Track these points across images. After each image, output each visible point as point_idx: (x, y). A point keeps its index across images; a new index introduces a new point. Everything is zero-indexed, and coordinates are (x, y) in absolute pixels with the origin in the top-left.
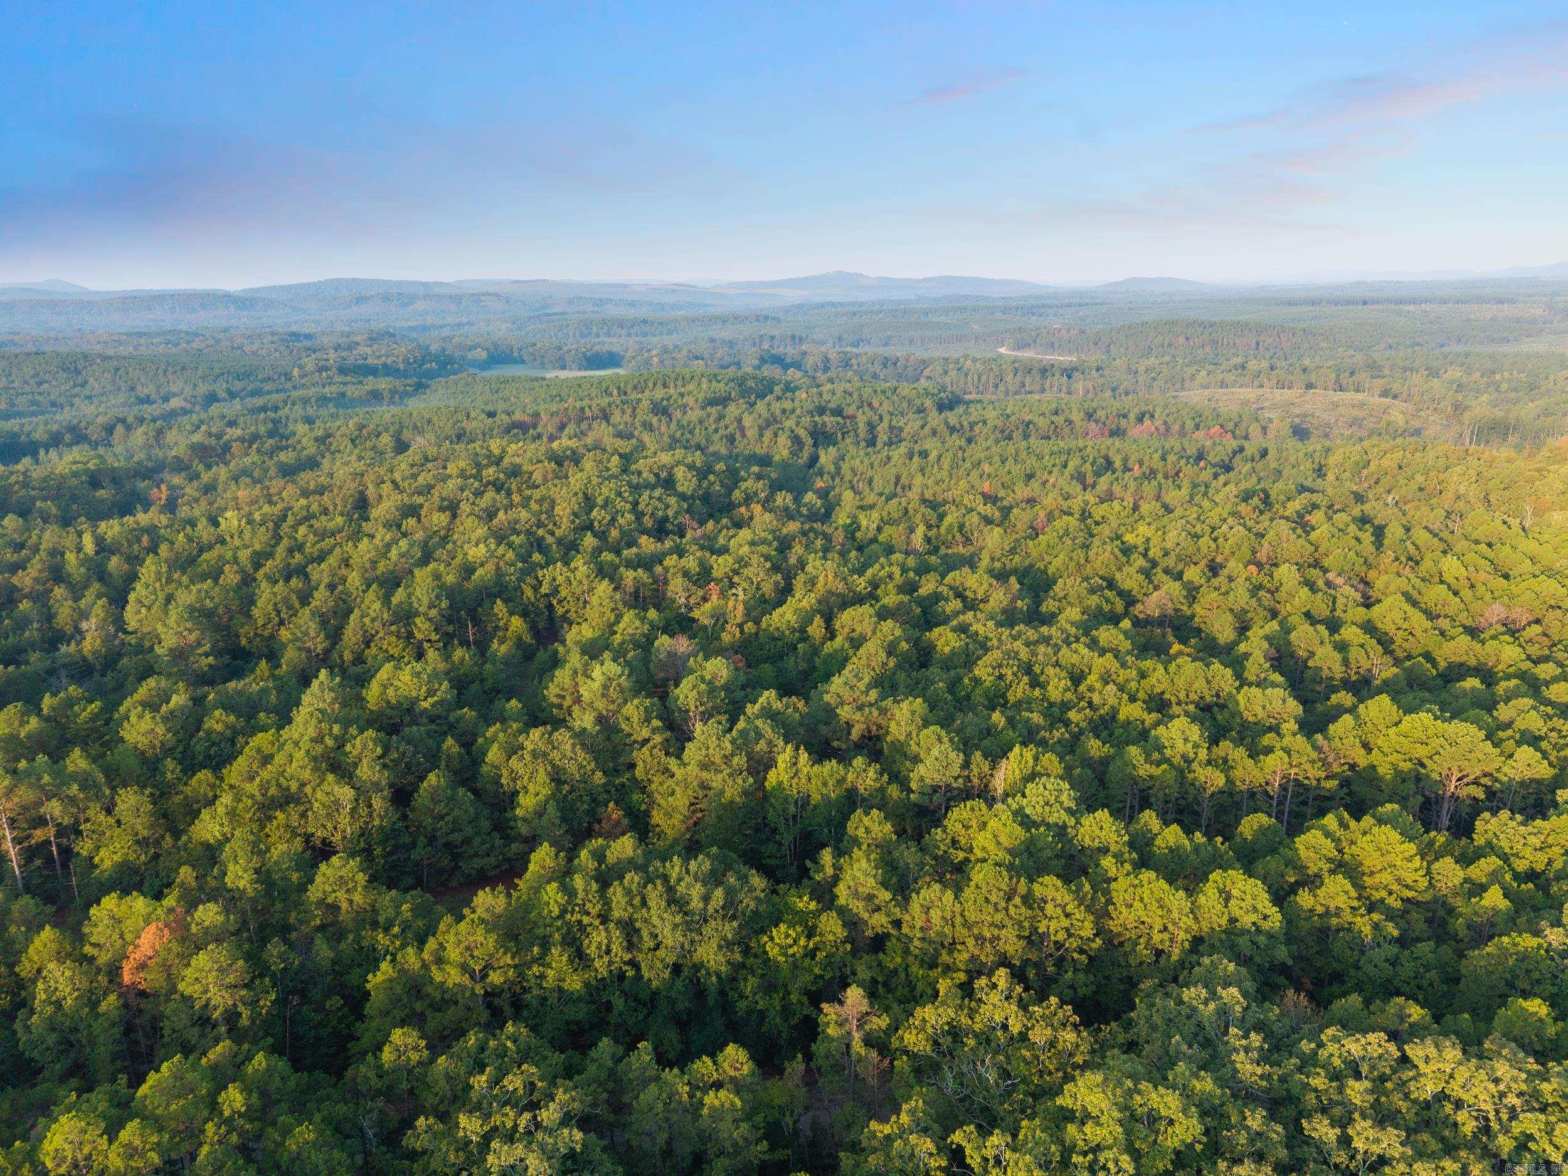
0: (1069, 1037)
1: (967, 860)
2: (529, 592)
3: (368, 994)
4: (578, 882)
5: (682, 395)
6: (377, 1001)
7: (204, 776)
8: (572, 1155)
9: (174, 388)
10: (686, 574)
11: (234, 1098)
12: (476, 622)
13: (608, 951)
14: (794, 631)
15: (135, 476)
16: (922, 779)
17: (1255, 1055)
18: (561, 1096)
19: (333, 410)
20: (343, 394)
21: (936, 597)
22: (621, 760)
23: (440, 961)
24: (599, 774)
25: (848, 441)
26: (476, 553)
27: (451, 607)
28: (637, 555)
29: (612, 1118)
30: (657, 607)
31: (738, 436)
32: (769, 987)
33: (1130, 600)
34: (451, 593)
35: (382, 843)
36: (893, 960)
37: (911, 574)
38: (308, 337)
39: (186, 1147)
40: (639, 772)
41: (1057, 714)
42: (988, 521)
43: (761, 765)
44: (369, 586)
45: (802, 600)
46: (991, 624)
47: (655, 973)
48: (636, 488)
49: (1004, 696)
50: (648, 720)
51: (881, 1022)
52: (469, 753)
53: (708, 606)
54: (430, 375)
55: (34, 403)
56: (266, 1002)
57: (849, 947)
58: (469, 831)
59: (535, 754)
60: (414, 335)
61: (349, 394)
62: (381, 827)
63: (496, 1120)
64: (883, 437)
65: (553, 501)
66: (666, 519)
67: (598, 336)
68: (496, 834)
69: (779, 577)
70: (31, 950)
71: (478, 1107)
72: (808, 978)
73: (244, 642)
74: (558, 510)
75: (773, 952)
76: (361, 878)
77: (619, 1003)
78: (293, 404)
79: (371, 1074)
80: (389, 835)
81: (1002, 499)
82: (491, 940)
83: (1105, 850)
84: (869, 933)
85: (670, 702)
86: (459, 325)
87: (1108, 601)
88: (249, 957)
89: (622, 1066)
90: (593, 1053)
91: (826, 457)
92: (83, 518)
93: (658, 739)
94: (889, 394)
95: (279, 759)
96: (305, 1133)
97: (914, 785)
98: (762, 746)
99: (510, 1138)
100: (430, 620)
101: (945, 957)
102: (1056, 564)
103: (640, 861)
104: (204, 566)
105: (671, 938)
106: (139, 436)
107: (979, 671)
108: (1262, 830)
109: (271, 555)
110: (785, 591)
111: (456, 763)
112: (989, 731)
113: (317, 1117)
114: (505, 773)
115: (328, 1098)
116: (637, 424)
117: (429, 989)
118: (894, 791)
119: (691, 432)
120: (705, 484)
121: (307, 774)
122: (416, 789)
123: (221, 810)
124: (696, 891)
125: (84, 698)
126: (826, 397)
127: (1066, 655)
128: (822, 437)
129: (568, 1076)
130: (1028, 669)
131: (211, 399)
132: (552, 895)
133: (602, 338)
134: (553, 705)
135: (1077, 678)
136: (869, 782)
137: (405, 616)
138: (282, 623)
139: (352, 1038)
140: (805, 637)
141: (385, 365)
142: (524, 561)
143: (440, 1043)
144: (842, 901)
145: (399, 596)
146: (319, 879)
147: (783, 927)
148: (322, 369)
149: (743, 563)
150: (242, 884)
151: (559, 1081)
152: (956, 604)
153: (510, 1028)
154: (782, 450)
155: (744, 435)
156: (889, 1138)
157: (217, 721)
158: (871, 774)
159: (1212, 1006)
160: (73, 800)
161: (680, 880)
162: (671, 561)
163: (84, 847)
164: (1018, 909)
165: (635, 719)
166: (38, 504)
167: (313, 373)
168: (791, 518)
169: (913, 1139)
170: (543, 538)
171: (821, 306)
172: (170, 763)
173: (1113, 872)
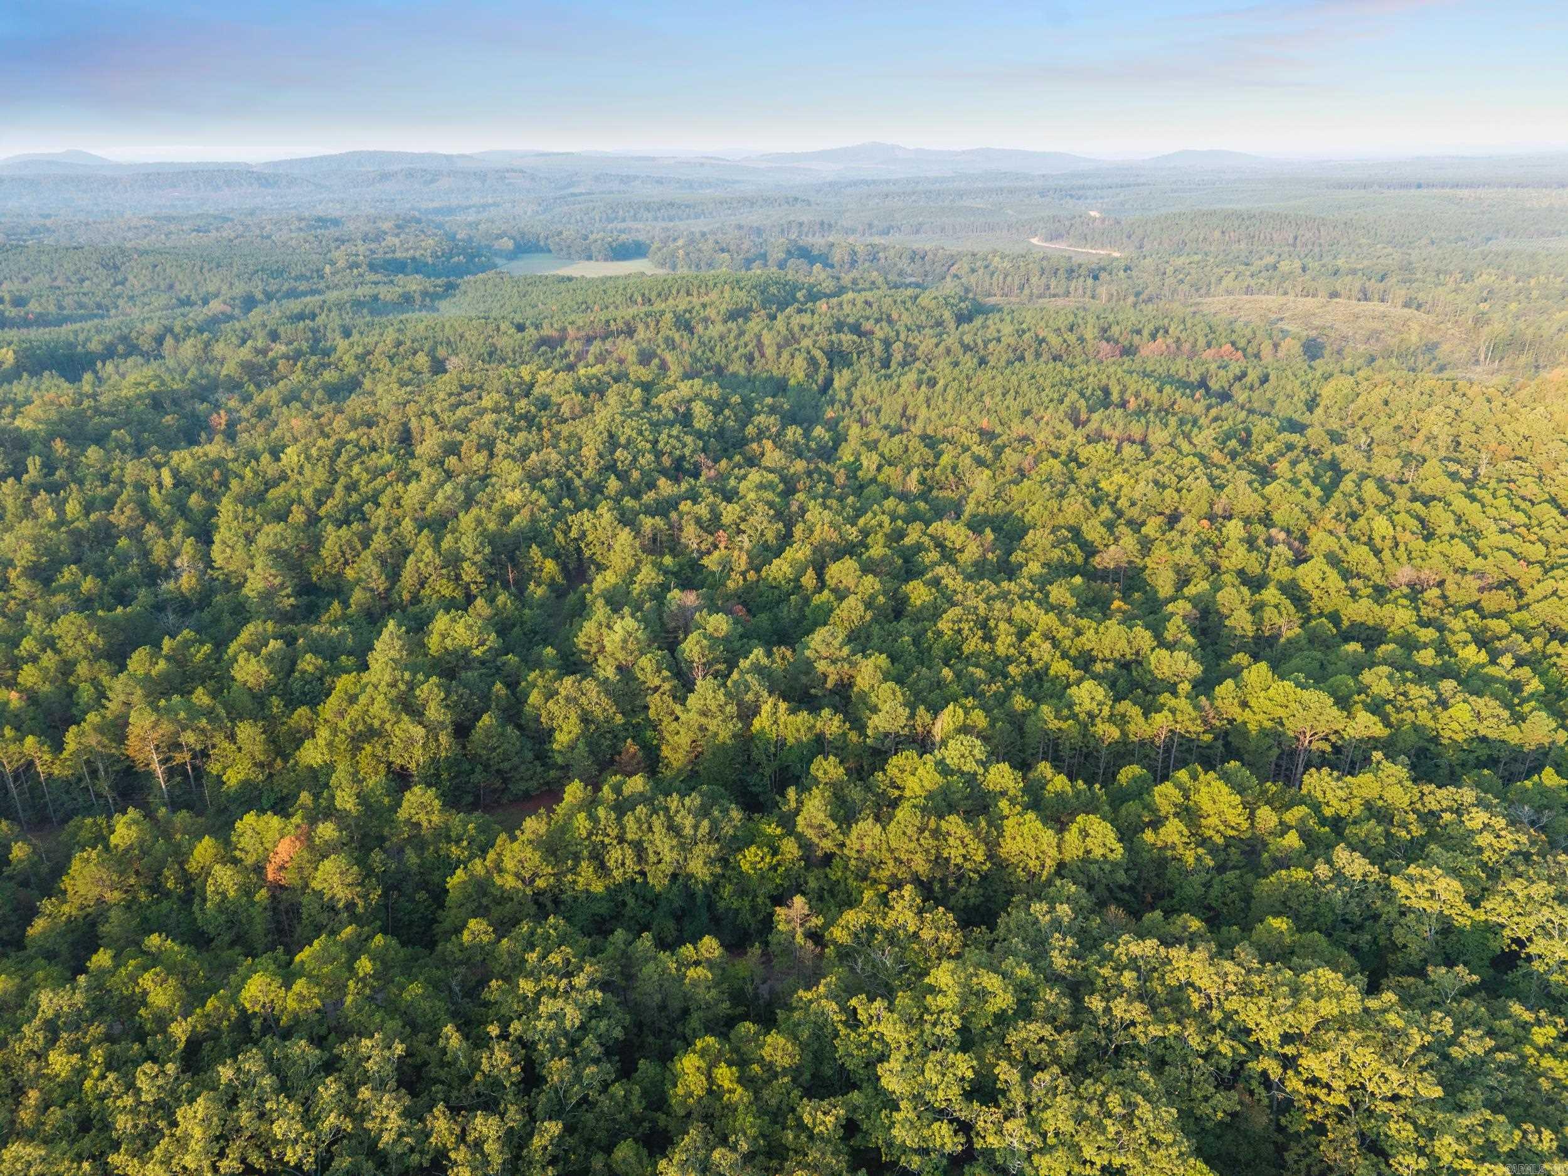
0: (946, 936)
1: (900, 797)
2: (560, 537)
3: (447, 891)
4: (601, 812)
5: (704, 306)
6: (454, 896)
7: (303, 710)
8: (595, 1007)
9: (212, 288)
10: (698, 521)
11: (365, 965)
12: (516, 565)
13: (623, 864)
14: (789, 581)
15: (192, 397)
16: (876, 727)
17: (1067, 952)
18: (588, 968)
19: (368, 319)
20: (375, 298)
21: (919, 548)
22: (637, 702)
23: (500, 870)
24: (619, 716)
25: (863, 361)
26: (514, 497)
27: (493, 553)
28: (655, 500)
29: (624, 983)
30: (673, 552)
31: (757, 355)
32: (743, 891)
33: (1090, 551)
34: (492, 539)
35: (448, 769)
36: (835, 874)
37: (900, 523)
38: (336, 222)
39: (336, 996)
40: (652, 713)
41: (997, 668)
42: (980, 462)
43: (748, 713)
44: (420, 531)
45: (799, 552)
46: (959, 578)
47: (658, 881)
48: (655, 425)
49: (959, 649)
50: (659, 671)
51: (817, 921)
52: (514, 693)
53: (716, 554)
54: (461, 271)
55: (81, 306)
56: (374, 896)
57: (803, 863)
58: (516, 760)
59: (568, 699)
60: (439, 219)
61: (381, 296)
62: (447, 758)
63: (544, 983)
64: (897, 357)
65: (580, 439)
66: (682, 458)
67: (624, 220)
68: (537, 763)
69: (780, 525)
70: (196, 852)
71: (531, 974)
72: (770, 886)
73: (315, 579)
74: (585, 451)
75: (745, 867)
76: (437, 803)
77: (631, 902)
78: (330, 310)
79: (456, 950)
80: (452, 763)
81: (1000, 435)
82: (537, 856)
83: (1003, 793)
84: (819, 853)
85: (678, 655)
86: (485, 206)
87: (1069, 553)
88: (359, 862)
89: (630, 949)
90: (611, 938)
91: (841, 380)
92: (154, 448)
93: (667, 686)
94: (909, 305)
95: (363, 699)
96: (415, 989)
97: (869, 732)
98: (750, 697)
99: (554, 995)
100: (474, 564)
101: (873, 873)
102: (1033, 512)
103: (649, 794)
104: (273, 503)
105: (668, 856)
106: (188, 349)
107: (943, 625)
108: (1135, 779)
109: (330, 494)
110: (786, 539)
111: (504, 703)
112: (939, 683)
113: (421, 978)
114: (544, 713)
115: (426, 965)
116: (660, 340)
117: (493, 890)
118: (853, 736)
119: (712, 351)
120: (721, 419)
121: (386, 714)
122: (474, 726)
123: (321, 742)
124: (689, 822)
125: (197, 641)
126: (847, 309)
127: (1019, 612)
128: (837, 357)
129: (594, 955)
130: (983, 624)
131: (250, 302)
132: (582, 822)
133: (630, 224)
134: (582, 651)
135: (1023, 633)
136: (834, 728)
137: (453, 561)
138: (346, 563)
139: (435, 921)
140: (798, 587)
141: (413, 259)
142: (555, 507)
143: (503, 927)
144: (799, 829)
145: (447, 542)
146: (405, 804)
147: (753, 849)
148: (354, 265)
149: (748, 510)
150: (348, 806)
151: (587, 958)
152: (934, 555)
153: (552, 919)
154: (798, 372)
155: (763, 355)
156: (811, 1002)
157: (309, 663)
158: (836, 723)
159: (1048, 917)
160: (203, 731)
161: (677, 812)
162: (685, 506)
163: (214, 768)
164: (927, 841)
165: (648, 670)
166: (114, 433)
167: (344, 270)
168: (800, 455)
169: (823, 1002)
170: (572, 479)
171: (854, 184)
172: (275, 700)
173: (1006, 812)
